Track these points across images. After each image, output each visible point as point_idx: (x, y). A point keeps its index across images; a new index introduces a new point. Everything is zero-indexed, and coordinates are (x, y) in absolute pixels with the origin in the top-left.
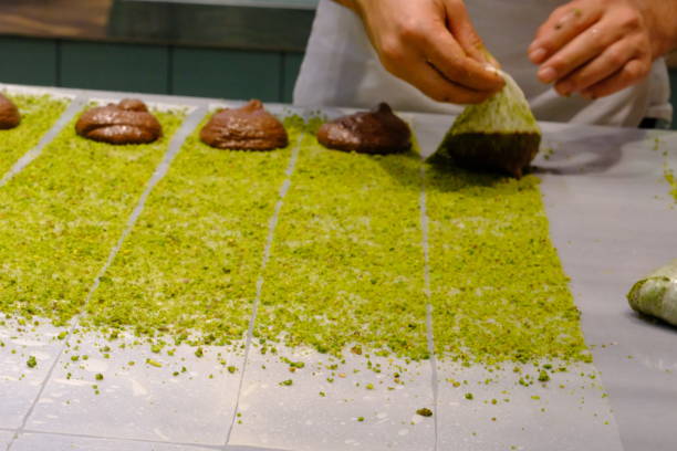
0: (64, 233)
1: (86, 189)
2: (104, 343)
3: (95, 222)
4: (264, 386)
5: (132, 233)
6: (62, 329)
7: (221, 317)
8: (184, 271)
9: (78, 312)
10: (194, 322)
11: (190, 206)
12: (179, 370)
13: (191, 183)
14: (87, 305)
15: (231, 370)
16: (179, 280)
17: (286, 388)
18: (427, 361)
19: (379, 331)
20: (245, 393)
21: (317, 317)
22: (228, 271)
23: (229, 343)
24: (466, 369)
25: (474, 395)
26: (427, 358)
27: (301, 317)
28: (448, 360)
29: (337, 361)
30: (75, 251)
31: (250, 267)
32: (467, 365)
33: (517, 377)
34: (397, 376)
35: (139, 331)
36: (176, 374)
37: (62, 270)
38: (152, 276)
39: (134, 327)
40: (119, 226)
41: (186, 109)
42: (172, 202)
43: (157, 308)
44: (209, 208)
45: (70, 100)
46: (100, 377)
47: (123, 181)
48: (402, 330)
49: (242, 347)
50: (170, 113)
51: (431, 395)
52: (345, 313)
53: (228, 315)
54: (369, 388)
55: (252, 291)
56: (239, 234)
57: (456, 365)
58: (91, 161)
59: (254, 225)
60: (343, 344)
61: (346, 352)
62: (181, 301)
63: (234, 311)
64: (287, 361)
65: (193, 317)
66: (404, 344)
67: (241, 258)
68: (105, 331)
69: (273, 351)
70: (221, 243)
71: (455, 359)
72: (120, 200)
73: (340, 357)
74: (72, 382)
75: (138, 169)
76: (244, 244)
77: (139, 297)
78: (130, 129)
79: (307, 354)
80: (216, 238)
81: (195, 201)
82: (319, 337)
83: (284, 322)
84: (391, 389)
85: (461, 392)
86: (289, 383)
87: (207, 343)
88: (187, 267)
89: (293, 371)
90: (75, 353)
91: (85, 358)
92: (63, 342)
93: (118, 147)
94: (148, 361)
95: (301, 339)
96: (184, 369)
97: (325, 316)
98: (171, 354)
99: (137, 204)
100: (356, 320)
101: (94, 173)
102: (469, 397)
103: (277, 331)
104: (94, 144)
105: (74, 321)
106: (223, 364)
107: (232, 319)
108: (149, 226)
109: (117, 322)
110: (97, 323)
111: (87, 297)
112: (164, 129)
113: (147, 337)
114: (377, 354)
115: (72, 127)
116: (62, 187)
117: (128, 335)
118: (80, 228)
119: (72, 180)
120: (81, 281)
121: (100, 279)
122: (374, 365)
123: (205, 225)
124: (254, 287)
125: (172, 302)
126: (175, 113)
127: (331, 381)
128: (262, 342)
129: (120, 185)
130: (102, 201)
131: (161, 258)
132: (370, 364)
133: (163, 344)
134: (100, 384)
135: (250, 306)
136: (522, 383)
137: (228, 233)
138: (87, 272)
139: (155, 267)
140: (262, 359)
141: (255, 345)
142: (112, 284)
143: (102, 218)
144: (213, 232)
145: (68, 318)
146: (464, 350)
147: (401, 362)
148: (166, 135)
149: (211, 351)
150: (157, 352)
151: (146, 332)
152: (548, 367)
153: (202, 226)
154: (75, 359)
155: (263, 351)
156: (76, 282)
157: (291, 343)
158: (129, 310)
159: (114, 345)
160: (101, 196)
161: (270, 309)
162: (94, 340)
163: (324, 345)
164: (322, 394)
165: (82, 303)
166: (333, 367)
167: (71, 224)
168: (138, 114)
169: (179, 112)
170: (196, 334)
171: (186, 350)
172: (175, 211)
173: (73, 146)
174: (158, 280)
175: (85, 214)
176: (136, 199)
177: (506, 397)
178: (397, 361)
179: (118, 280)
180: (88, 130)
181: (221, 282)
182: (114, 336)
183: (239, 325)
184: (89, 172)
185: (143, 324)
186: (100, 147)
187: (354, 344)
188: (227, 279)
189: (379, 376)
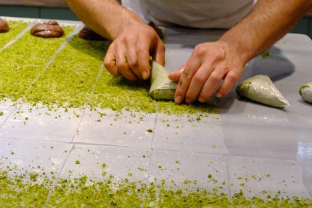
0: (20, 69)
1: (31, 54)
2: (30, 107)
3: (33, 65)
4: (90, 122)
5: (47, 69)
6: (15, 102)
7: (77, 98)
8: (65, 82)
9: (22, 97)
10: (66, 100)
11: (71, 60)
12: (58, 116)
13: (73, 51)
14: (26, 94)
15: (78, 116)
16: (63, 86)
17: (98, 122)
18: (154, 113)
19: (137, 103)
20: (82, 124)
21: (114, 98)
22: (82, 82)
23: (79, 107)
24: (169, 116)
25: (170, 125)
26: (154, 112)
27: (108, 98)
28: (162, 113)
29: (119, 113)
30: (24, 75)
31: (91, 81)
32: (170, 115)
33: (188, 119)
34: (142, 118)
35: (44, 103)
36: (56, 118)
37: (18, 82)
38: (53, 84)
39: (43, 102)
40: (43, 66)
41: (75, 25)
42: (64, 58)
43: (53, 95)
44: (79, 60)
45: (30, 22)
46: (27, 119)
47: (46, 51)
48: (147, 103)
49: (83, 108)
50: (69, 27)
51: (154, 125)
52: (125, 97)
53: (80, 97)
54: (130, 123)
55: (90, 89)
56: (89, 69)
57: (165, 114)
58: (34, 44)
59: (95, 66)
60: (122, 107)
61: (123, 110)
62: (62, 92)
63: (82, 96)
64: (100, 113)
65: (66, 98)
66: (146, 107)
67: (88, 77)
68: (31, 103)
69: (95, 110)
70: (82, 72)
71: (165, 113)
72: (44, 57)
73: (120, 112)
74: (16, 120)
75: (53, 47)
76: (90, 73)
77: (46, 91)
78: (51, 32)
79: (108, 111)
80: (80, 71)
81: (73, 58)
82: (113, 105)
83: (101, 100)
84: (138, 123)
85: (165, 124)
86: (99, 121)
87: (70, 107)
88: (67, 81)
89: (101, 117)
90: (18, 111)
91: (22, 112)
92: (14, 107)
93: (46, 39)
94: (46, 113)
95: (106, 106)
96: (60, 116)
97: (117, 98)
98: (55, 111)
99: (51, 59)
100: (129, 99)
101: (36, 48)
102: (168, 126)
103: (97, 103)
104: (37, 38)
105: (20, 100)
106: (75, 114)
107: (81, 99)
108: (54, 67)
109: (37, 100)
110: (29, 100)
111: (26, 91)
112: (65, 33)
113: (47, 105)
114: (135, 111)
115: (29, 32)
116: (22, 53)
117: (40, 104)
118: (27, 67)
119: (27, 50)
120: (24, 86)
121: (32, 85)
122: (133, 115)
123: (76, 66)
124: (91, 88)
125: (59, 93)
126: (71, 27)
127: (115, 120)
128: (91, 107)
129: (45, 52)
130: (37, 58)
131: (57, 78)
132: (132, 114)
133: (53, 107)
134: (26, 121)
135: (89, 94)
136: (190, 121)
137: (85, 69)
138: (27, 83)
139: (54, 81)
140: (90, 112)
141: (88, 108)
142: (36, 87)
143: (37, 64)
144: (79, 69)
145: (18, 98)
146: (169, 109)
147: (144, 114)
148: (66, 34)
149: (71, 110)
150: (50, 110)
151: (47, 103)
152: (201, 115)
153: (75, 67)
154: (18, 113)
155: (91, 110)
156: (23, 86)
157: (102, 107)
158: (41, 96)
159: (34, 108)
160: (37, 56)
161: (96, 95)
162: (26, 106)
163: (115, 107)
164: (111, 125)
165: (24, 93)
166: (117, 115)
167: (24, 66)
168: (55, 26)
169: (72, 26)
170: (66, 104)
171: (62, 110)
172: (65, 61)
173: (29, 38)
174: (55, 85)
175: (30, 62)
176: (50, 57)
177: (182, 125)
178: (142, 113)
179: (39, 85)
180: (35, 33)
181: (79, 86)
182: (35, 105)
183: (83, 101)
184: (34, 48)
185: (46, 101)
186: (39, 39)
187: (127, 107)
188: (82, 85)
189: (134, 119)
